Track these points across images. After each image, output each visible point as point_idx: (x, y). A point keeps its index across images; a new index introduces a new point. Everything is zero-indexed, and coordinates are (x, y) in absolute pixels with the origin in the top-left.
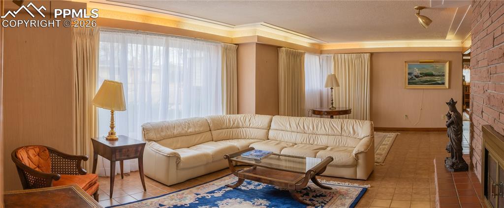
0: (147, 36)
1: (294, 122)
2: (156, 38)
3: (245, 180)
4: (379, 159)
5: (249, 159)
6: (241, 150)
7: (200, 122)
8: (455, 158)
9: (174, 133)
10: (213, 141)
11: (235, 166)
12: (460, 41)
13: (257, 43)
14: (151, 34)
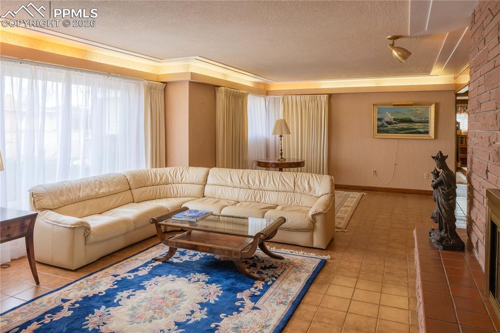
0: (37, 67)
1: (237, 176)
2: (51, 71)
3: (178, 249)
4: (340, 223)
5: (182, 222)
6: (170, 211)
7: (117, 179)
8: (444, 230)
9: (79, 196)
10: (134, 202)
11: (164, 233)
12: (453, 76)
13: (190, 82)
14: (43, 65)
